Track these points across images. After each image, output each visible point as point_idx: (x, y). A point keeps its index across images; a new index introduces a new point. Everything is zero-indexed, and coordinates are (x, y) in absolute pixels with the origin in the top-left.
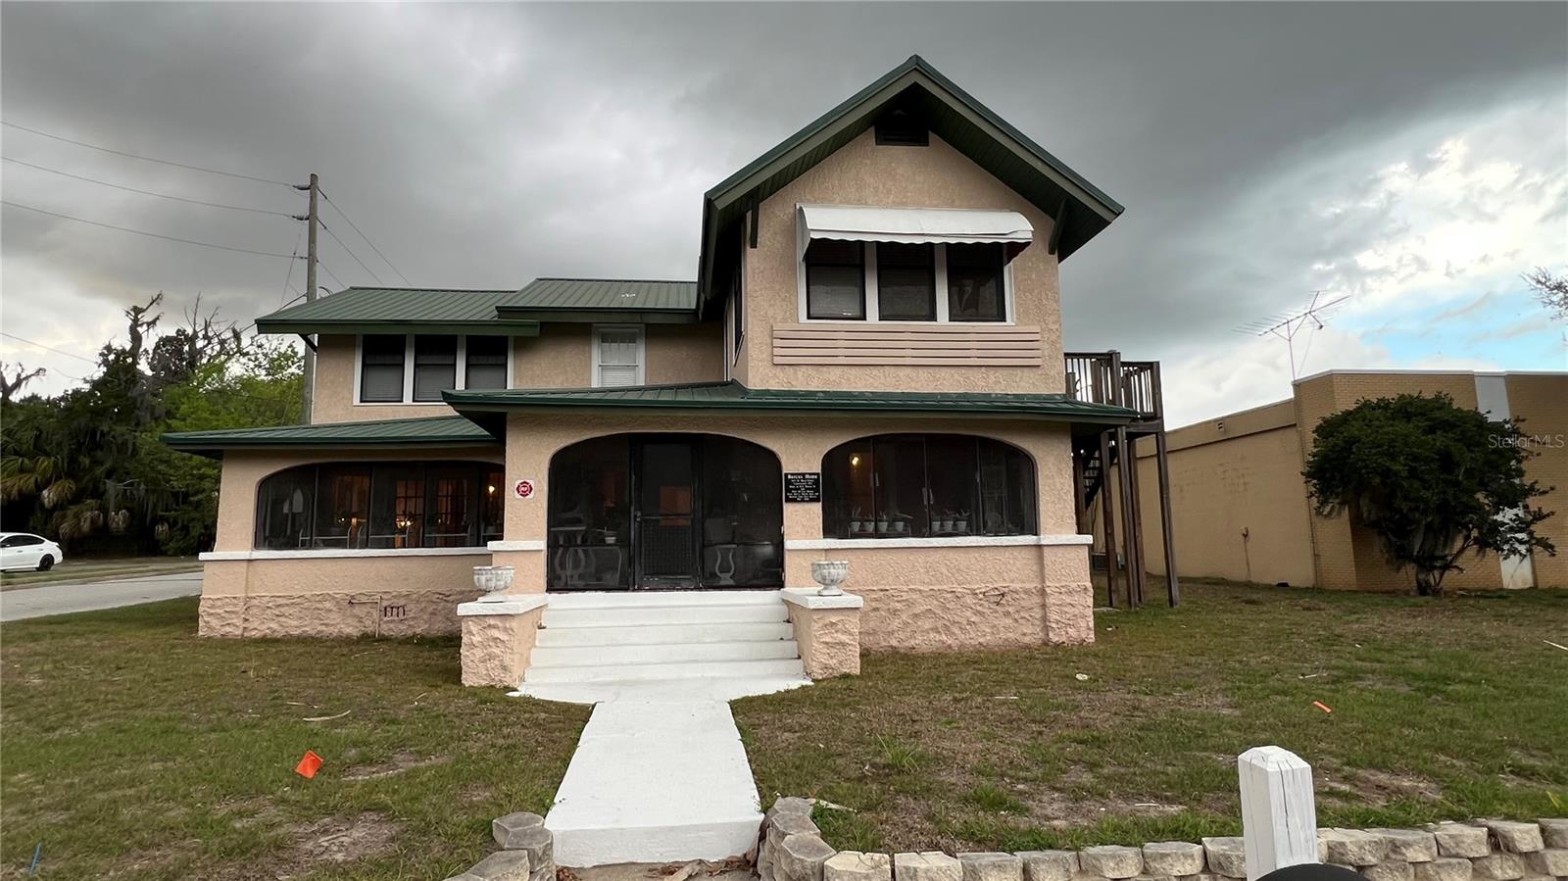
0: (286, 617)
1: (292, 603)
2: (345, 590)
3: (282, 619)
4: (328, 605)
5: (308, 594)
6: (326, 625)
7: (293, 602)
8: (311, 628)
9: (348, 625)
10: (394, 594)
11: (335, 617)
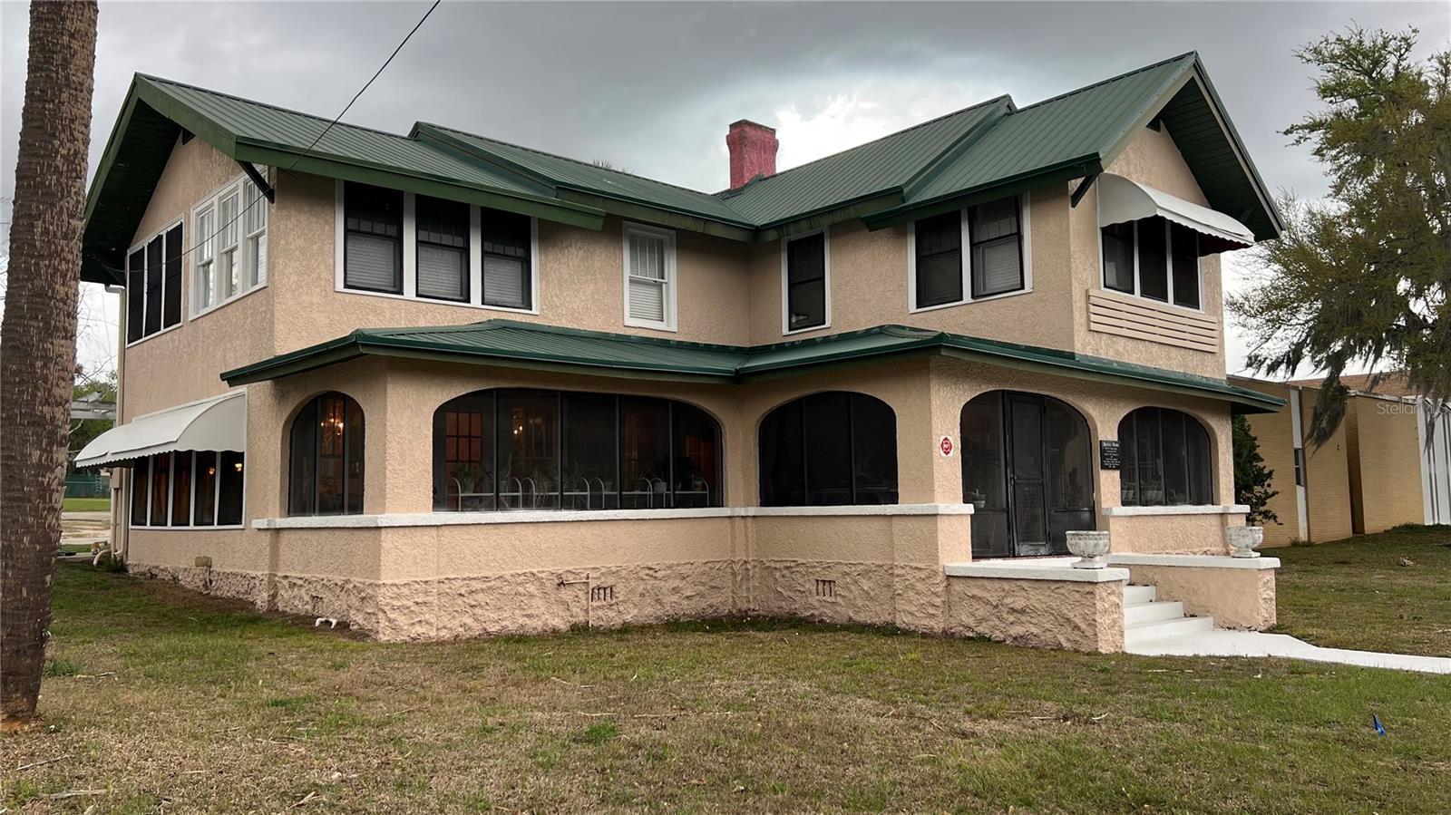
0: (482, 607)
1: (489, 588)
2: (548, 567)
3: (478, 611)
4: (532, 588)
5: (507, 574)
6: (528, 616)
7: (492, 585)
8: (511, 621)
9: (554, 615)
10: (603, 570)
11: (538, 605)
